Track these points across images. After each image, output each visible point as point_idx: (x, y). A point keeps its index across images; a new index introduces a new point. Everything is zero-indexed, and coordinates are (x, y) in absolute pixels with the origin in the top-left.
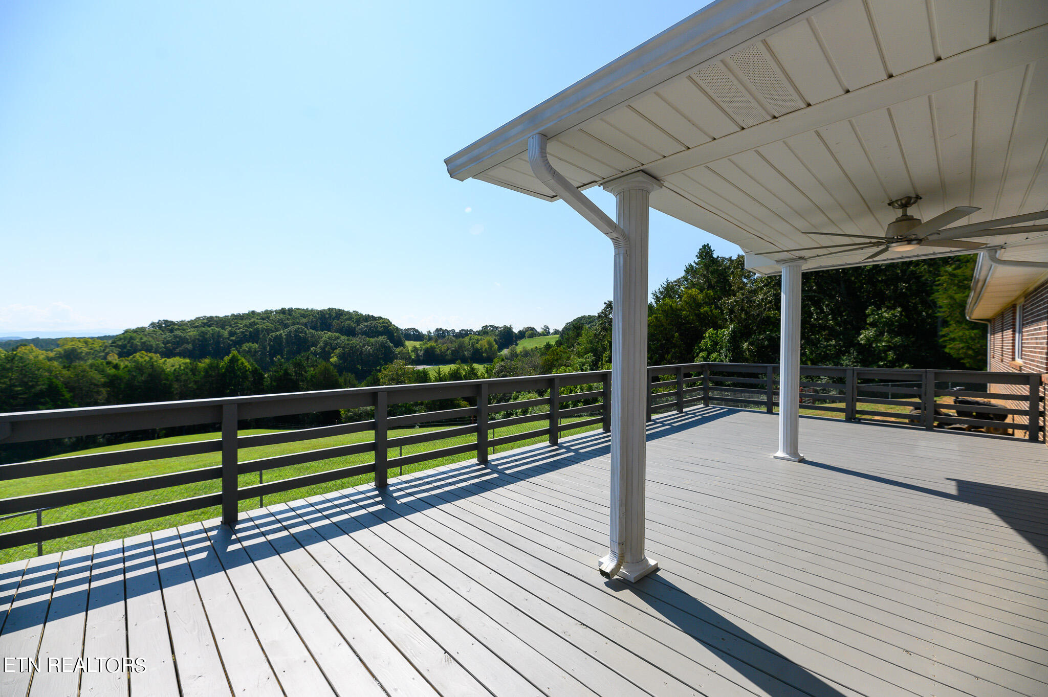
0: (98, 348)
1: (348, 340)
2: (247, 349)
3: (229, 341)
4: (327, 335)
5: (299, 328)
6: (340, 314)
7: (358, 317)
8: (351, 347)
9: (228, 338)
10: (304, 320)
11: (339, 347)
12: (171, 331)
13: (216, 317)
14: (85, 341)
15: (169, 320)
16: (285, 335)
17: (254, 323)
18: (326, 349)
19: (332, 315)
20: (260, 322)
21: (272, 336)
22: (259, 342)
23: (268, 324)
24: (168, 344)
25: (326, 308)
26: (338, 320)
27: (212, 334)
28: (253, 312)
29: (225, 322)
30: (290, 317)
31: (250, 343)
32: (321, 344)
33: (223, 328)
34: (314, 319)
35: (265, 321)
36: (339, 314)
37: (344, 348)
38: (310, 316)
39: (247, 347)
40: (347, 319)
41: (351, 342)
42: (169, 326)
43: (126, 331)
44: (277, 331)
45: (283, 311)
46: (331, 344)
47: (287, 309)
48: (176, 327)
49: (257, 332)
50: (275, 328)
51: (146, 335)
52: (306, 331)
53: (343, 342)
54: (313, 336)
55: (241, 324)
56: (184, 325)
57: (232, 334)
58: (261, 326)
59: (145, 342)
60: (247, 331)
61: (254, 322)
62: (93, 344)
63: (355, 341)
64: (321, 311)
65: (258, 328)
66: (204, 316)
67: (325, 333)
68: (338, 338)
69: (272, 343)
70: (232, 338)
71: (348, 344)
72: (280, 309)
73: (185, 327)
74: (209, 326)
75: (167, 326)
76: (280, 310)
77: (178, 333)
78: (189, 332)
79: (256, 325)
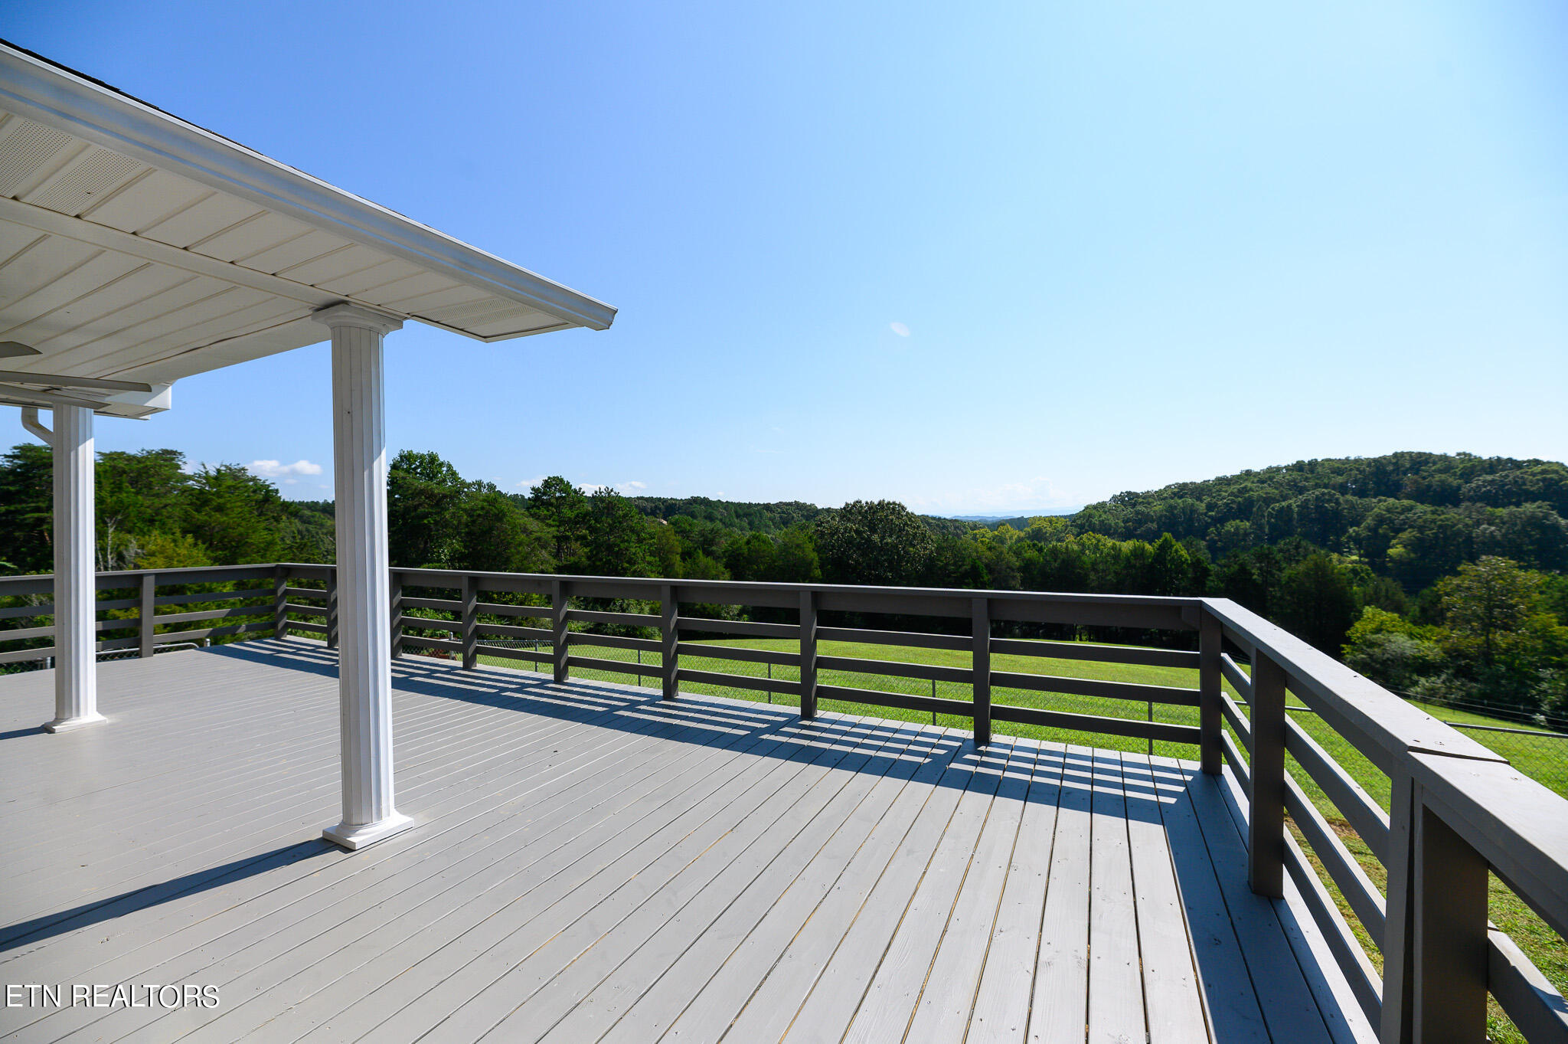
0: (1059, 529)
1: (1433, 513)
2: (1232, 530)
3: (1206, 518)
4: (1383, 505)
5: (1323, 494)
6: (1420, 461)
7: (1469, 465)
8: (1440, 526)
9: (1206, 514)
10: (1340, 479)
11: (1411, 527)
12: (1134, 505)
13: (1191, 483)
14: (1050, 520)
15: (1132, 491)
16: (1297, 506)
17: (1245, 490)
18: (1381, 531)
19: (1403, 466)
20: (1256, 487)
21: (1273, 509)
22: (1251, 518)
23: (1269, 490)
24: (1128, 522)
25: (1390, 453)
26: (1417, 474)
27: (1183, 509)
28: (1248, 473)
29: (1203, 490)
30: (1309, 476)
31: (1238, 521)
32: (1369, 521)
33: (1200, 499)
34: (1359, 476)
35: (1266, 485)
36: (1419, 463)
37: (1421, 529)
38: (1351, 470)
39: (1232, 527)
40: (1440, 471)
41: (1442, 517)
42: (1133, 499)
43: (1087, 508)
44: (1284, 501)
45: (1299, 466)
46: (1392, 521)
47: (1306, 462)
48: (1140, 500)
49: (1250, 502)
50: (1282, 496)
51: (1106, 513)
52: (1337, 499)
53: (1419, 517)
54: (1353, 507)
55: (1226, 492)
56: (1150, 497)
57: (1210, 507)
58: (1256, 494)
59: (1103, 521)
60: (1233, 502)
61: (1245, 487)
62: (1057, 523)
63: (1451, 514)
64: (1375, 460)
65: (1250, 497)
66: (1176, 484)
67: (1380, 501)
68: (1410, 509)
69: (1273, 520)
70: (1210, 513)
71: (1434, 521)
72: (1295, 463)
73: (1151, 500)
74: (1180, 497)
75: (1129, 499)
76: (1294, 466)
77: (1139, 508)
78: (1155, 506)
79: (1248, 491)
